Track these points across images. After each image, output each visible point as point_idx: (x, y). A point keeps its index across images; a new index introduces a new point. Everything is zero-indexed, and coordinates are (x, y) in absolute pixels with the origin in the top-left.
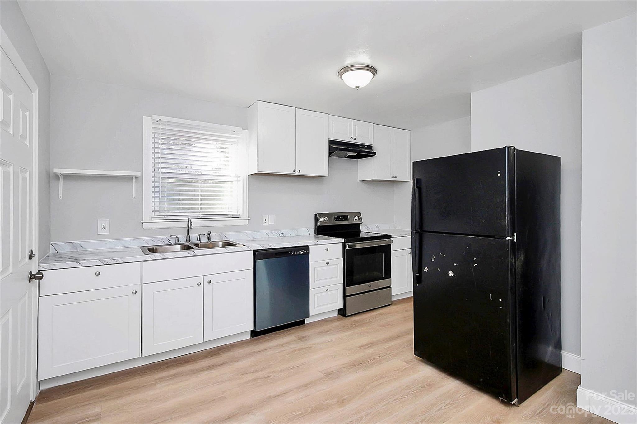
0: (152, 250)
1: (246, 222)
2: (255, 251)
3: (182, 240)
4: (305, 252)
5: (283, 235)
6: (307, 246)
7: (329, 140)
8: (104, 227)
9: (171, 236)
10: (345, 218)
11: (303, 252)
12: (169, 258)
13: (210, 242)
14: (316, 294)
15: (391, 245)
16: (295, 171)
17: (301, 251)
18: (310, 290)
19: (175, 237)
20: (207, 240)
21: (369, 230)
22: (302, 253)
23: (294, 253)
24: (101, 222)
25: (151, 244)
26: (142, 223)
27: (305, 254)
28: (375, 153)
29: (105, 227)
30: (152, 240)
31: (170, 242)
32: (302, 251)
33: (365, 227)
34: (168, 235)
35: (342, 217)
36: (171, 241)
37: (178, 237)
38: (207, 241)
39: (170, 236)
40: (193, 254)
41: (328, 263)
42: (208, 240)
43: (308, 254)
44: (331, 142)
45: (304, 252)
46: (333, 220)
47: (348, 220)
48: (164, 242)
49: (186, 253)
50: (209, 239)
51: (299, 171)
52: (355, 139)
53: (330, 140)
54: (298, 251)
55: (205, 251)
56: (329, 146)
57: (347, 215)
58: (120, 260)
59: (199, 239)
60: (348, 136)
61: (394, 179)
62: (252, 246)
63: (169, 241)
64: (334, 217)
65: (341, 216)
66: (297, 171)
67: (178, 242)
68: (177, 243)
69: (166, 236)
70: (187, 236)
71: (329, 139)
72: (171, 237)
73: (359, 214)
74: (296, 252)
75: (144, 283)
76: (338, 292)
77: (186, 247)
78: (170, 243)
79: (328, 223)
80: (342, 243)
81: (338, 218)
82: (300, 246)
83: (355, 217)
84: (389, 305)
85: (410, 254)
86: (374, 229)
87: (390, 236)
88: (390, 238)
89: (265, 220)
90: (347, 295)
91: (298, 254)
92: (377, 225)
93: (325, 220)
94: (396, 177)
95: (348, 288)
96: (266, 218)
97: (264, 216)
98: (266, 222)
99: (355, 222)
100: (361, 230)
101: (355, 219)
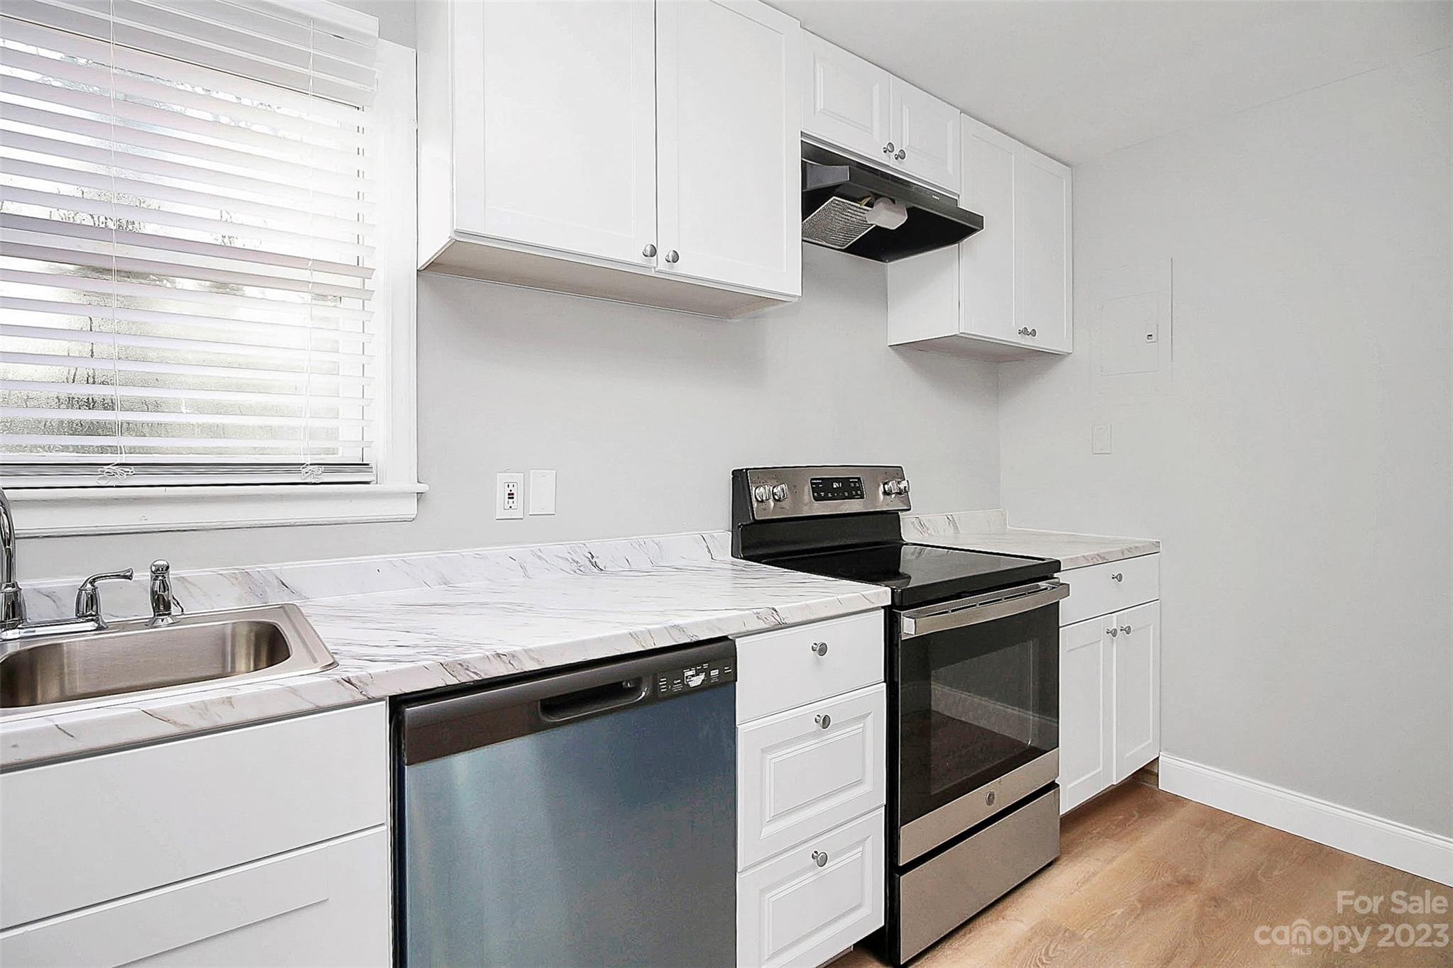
1: (409, 508)
4: (714, 673)
5: (596, 565)
6: (725, 638)
7: (802, 141)
10: (849, 486)
11: (702, 677)
15: (1059, 602)
16: (654, 252)
17: (692, 672)
18: (739, 872)
21: (926, 535)
22: (696, 681)
23: (655, 688)
27: (715, 686)
28: (979, 222)
32: (696, 673)
35: (839, 485)
41: (826, 722)
43: (729, 681)
45: (708, 675)
46: (806, 499)
47: (861, 497)
50: (160, 602)
51: (674, 253)
52: (901, 156)
53: (807, 143)
54: (676, 670)
56: (802, 161)
57: (859, 479)
60: (876, 138)
61: (1027, 342)
64: (812, 484)
65: (838, 480)
66: (662, 253)
71: (803, 135)
73: (898, 473)
74: (663, 681)
76: (868, 853)
79: (788, 511)
80: (883, 607)
81: (824, 487)
82: (689, 641)
83: (884, 484)
84: (1050, 865)
85: (1114, 633)
86: (941, 535)
87: (1056, 566)
88: (1055, 575)
89: (507, 496)
90: (901, 865)
91: (677, 687)
92: (951, 515)
93: (777, 498)
94: (1034, 333)
95: (905, 831)
96: (511, 485)
97: (502, 478)
98: (511, 504)
99: (882, 503)
100: (904, 538)
101: (885, 493)
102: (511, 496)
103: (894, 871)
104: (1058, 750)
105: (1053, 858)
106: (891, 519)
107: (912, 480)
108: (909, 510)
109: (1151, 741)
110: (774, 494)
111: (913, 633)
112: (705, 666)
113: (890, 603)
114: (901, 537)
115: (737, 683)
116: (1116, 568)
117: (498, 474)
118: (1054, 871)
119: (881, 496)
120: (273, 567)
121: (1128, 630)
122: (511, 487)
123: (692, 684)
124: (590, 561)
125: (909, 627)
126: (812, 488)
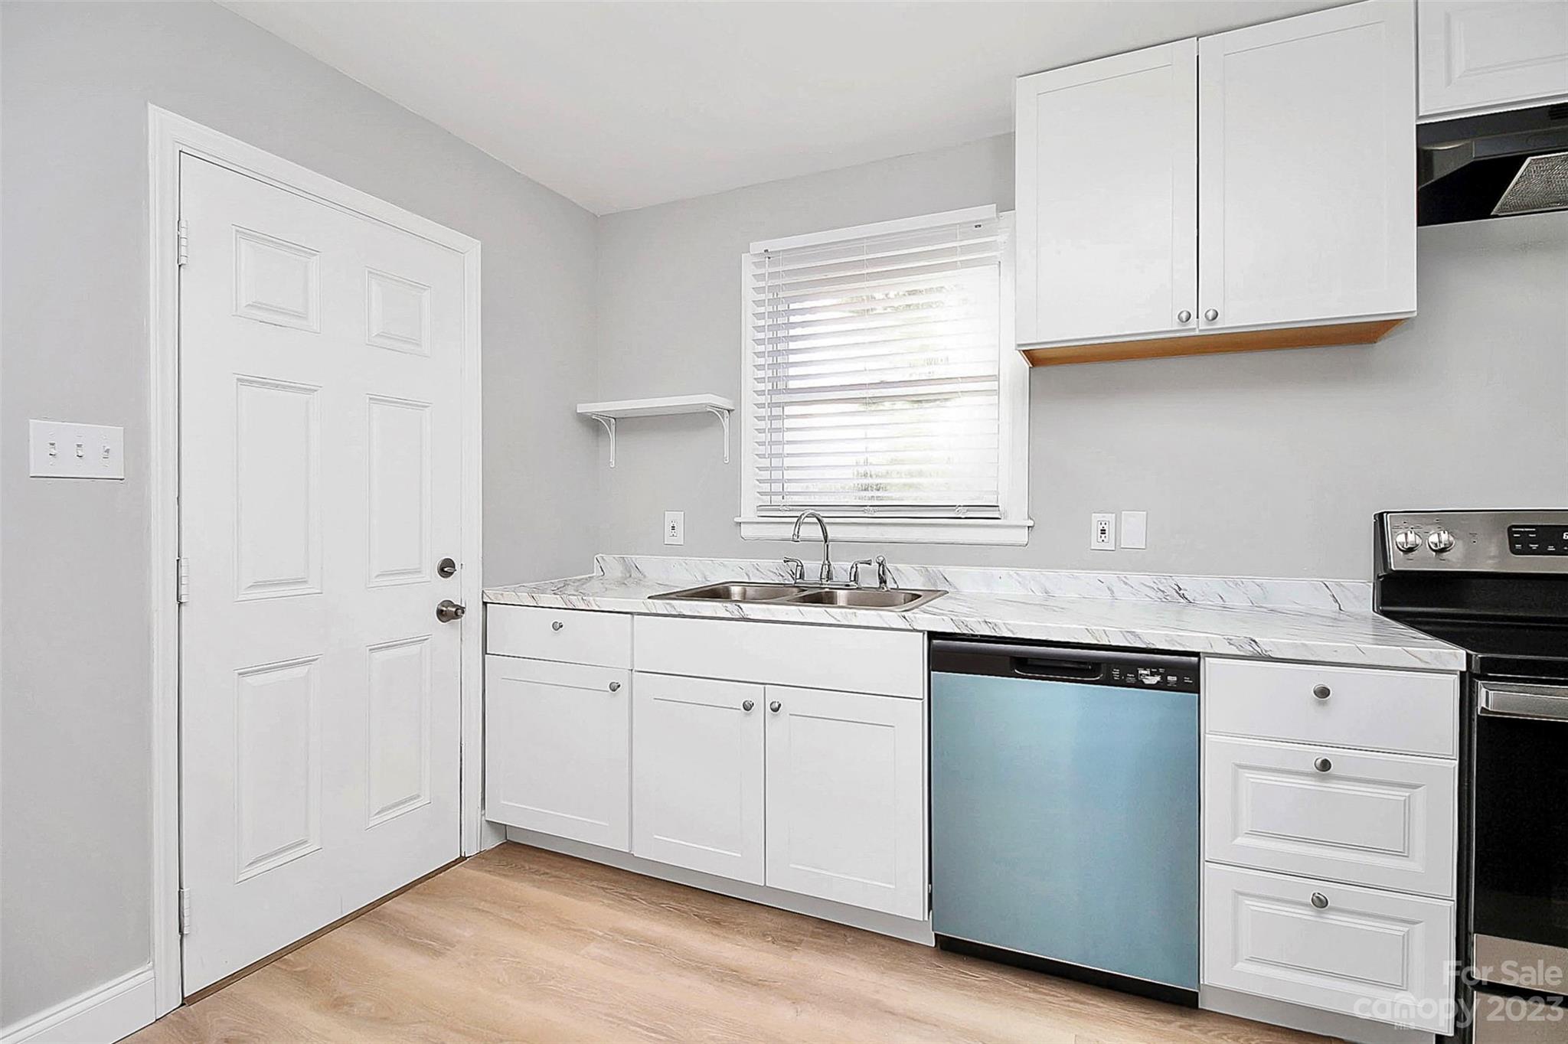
1: (1022, 536)
2: (932, 635)
4: (1172, 679)
5: (1183, 597)
7: (1419, 120)
8: (673, 528)
9: (786, 561)
11: (1158, 678)
13: (886, 589)
14: (1245, 894)
17: (1148, 673)
20: (878, 583)
22: (1151, 681)
23: (1109, 675)
24: (669, 517)
26: (740, 524)
27: (1171, 689)
32: (1152, 674)
37: (802, 567)
38: (877, 586)
39: (783, 561)
40: (737, 615)
41: (1325, 765)
42: (881, 583)
44: (1431, 128)
45: (1165, 679)
50: (883, 581)
53: (1425, 119)
54: (1132, 666)
56: (1420, 150)
58: (592, 602)
59: (853, 579)
64: (1512, 533)
67: (801, 578)
68: (798, 581)
70: (823, 566)
74: (1116, 672)
75: (635, 670)
79: (1453, 563)
81: (1539, 537)
82: (1145, 646)
89: (1100, 532)
91: (1131, 680)
93: (1434, 547)
96: (1103, 523)
97: (1096, 518)
98: (1103, 538)
102: (1103, 531)
110: (1430, 543)
111: (1491, 709)
112: (1162, 671)
113: (1462, 669)
117: (1094, 514)
120: (941, 568)
122: (1103, 525)
123: (1146, 682)
124: (1177, 592)
125: (1486, 700)
126: (1513, 538)
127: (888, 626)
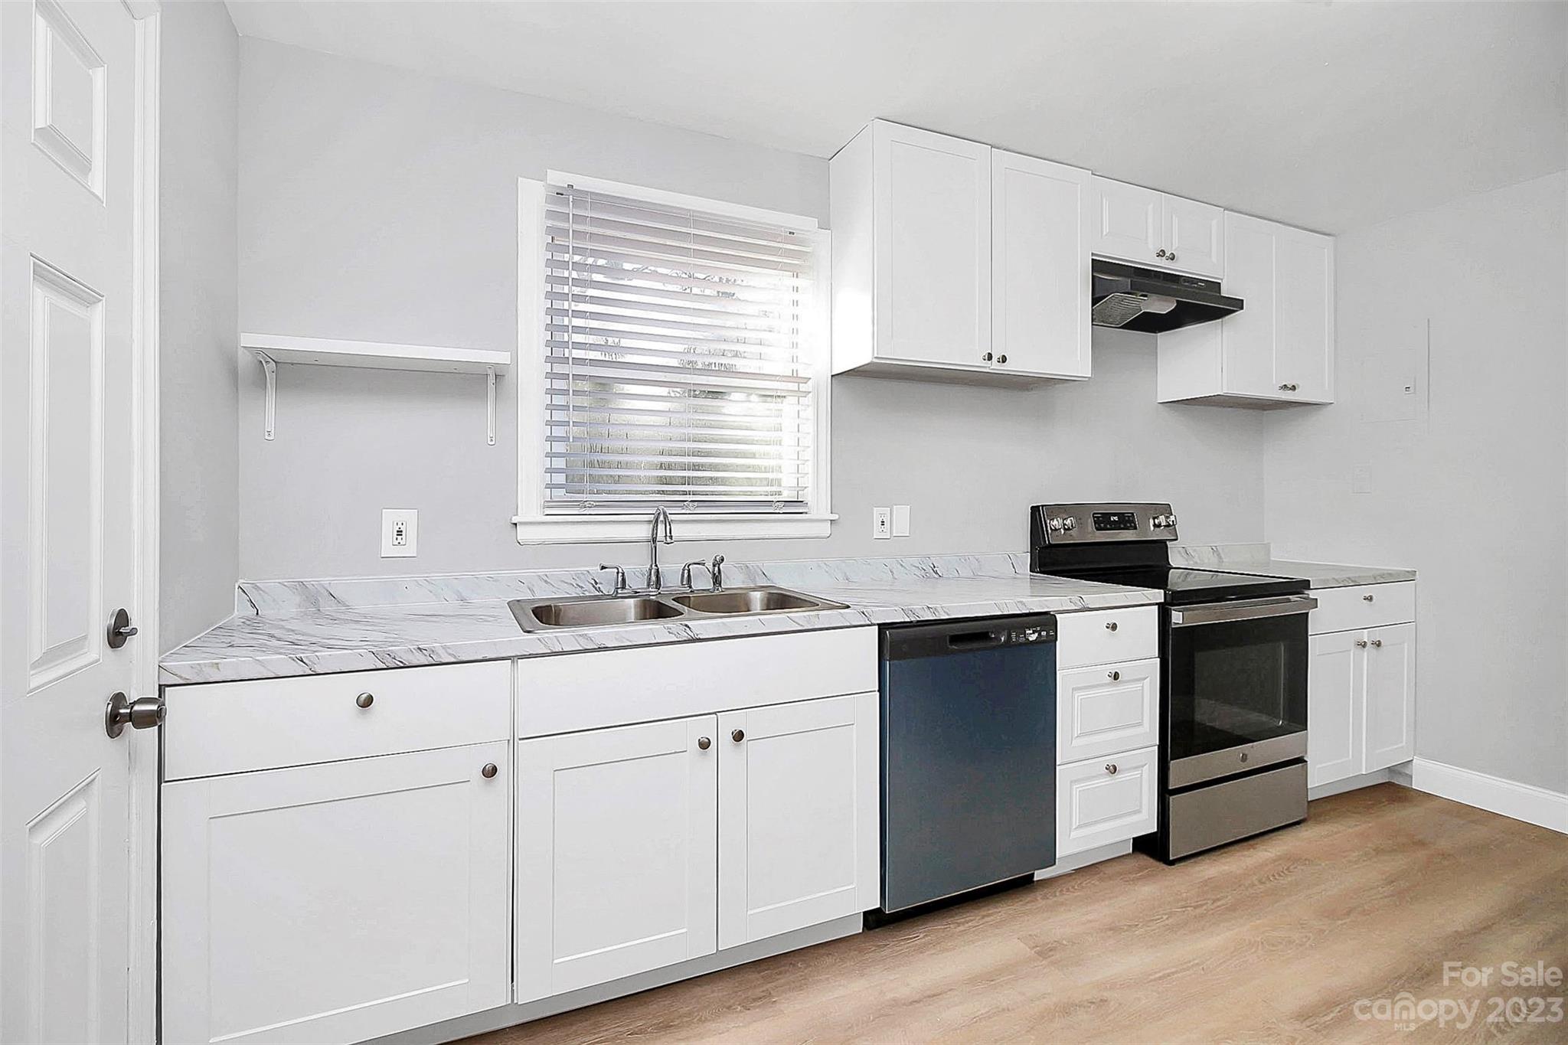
0: (547, 614)
1: (825, 529)
2: (883, 628)
3: (637, 582)
4: (1044, 633)
5: (936, 573)
6: (1050, 613)
7: (1093, 259)
8: (400, 533)
9: (603, 568)
10: (1125, 521)
11: (1036, 635)
12: (606, 649)
13: (725, 590)
14: (1075, 781)
15: (1307, 613)
16: (990, 357)
17: (1031, 632)
18: (1057, 768)
19: (616, 571)
20: (714, 585)
21: (1192, 562)
22: (1033, 637)
23: (1009, 637)
24: (390, 519)
25: (544, 594)
26: (516, 524)
27: (1044, 642)
28: (1239, 304)
29: (404, 533)
30: (545, 578)
31: (597, 586)
32: (1033, 632)
33: (1179, 552)
34: (592, 566)
35: (1116, 518)
36: (601, 584)
37: (623, 574)
38: (711, 586)
39: (599, 568)
40: (684, 636)
41: (1116, 676)
42: (717, 584)
43: (1053, 641)
44: (1099, 266)
45: (1040, 634)
46: (1090, 529)
47: (1135, 528)
48: (582, 587)
49: (657, 629)
50: (717, 579)
51: (1004, 356)
52: (1171, 258)
53: (1096, 260)
54: (1022, 629)
55: (723, 623)
56: (1093, 276)
57: (1133, 514)
58: (441, 652)
59: (686, 582)
60: (1151, 246)
62: (874, 609)
63: (596, 583)
64: (1094, 517)
65: (1114, 515)
66: (995, 359)
67: (623, 588)
68: (619, 591)
69: (587, 569)
70: (651, 570)
71: (1093, 254)
72: (604, 570)
73: (1166, 509)
74: (1014, 635)
75: (521, 737)
76: (1145, 776)
77: (655, 610)
78: (599, 590)
79: (1076, 537)
80: (1157, 604)
81: (1103, 520)
82: (1027, 611)
83: (1154, 518)
84: (1298, 823)
85: (1364, 645)
86: (1206, 560)
87: (1306, 584)
88: (1306, 592)
89: (880, 523)
90: (1170, 788)
91: (1022, 640)
92: (1216, 546)
93: (1066, 527)
94: (1294, 388)
95: (1174, 764)
97: (877, 511)
98: (883, 529)
99: (1154, 534)
100: (1171, 563)
101: (1155, 525)
103: (1165, 792)
104: (1307, 733)
105: (1301, 818)
106: (1161, 547)
107: (1179, 516)
108: (1176, 540)
109: (1404, 744)
110: (1065, 524)
111: (1181, 622)
112: (1038, 629)
113: (1163, 601)
114: (1168, 560)
115: (1057, 643)
116: (1367, 590)
117: (875, 508)
118: (1302, 828)
119: (1152, 528)
120: (759, 564)
121: (1379, 644)
122: (883, 517)
123: (1031, 639)
125: (1177, 617)
126: (1094, 521)
127: (849, 624)
